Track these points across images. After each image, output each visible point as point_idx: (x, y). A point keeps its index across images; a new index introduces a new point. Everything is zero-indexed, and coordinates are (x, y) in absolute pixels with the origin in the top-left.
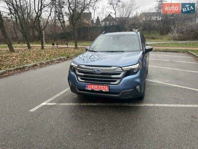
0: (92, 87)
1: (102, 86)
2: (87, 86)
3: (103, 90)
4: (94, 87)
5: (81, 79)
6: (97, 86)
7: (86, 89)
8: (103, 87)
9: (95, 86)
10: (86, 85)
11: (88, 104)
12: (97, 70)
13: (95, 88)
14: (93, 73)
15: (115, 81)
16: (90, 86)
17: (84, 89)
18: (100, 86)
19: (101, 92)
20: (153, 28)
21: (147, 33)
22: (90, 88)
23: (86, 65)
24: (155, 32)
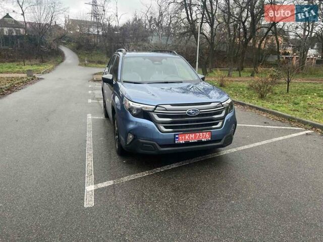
0: (187, 137)
1: (201, 134)
2: (177, 138)
3: (203, 140)
4: (189, 137)
5: (166, 127)
6: (193, 135)
7: (176, 142)
8: (203, 135)
9: (191, 135)
10: (177, 136)
11: (165, 168)
12: (192, 110)
13: (191, 137)
14: (187, 116)
15: (217, 124)
16: (183, 137)
17: (173, 143)
18: (198, 134)
19: (200, 142)
20: (94, 46)
21: (86, 54)
22: (182, 140)
23: (172, 105)
24: (99, 52)
